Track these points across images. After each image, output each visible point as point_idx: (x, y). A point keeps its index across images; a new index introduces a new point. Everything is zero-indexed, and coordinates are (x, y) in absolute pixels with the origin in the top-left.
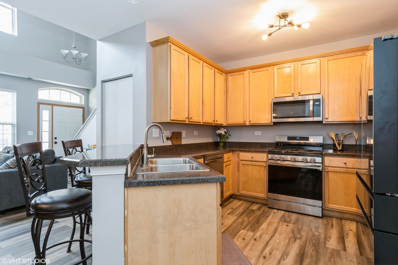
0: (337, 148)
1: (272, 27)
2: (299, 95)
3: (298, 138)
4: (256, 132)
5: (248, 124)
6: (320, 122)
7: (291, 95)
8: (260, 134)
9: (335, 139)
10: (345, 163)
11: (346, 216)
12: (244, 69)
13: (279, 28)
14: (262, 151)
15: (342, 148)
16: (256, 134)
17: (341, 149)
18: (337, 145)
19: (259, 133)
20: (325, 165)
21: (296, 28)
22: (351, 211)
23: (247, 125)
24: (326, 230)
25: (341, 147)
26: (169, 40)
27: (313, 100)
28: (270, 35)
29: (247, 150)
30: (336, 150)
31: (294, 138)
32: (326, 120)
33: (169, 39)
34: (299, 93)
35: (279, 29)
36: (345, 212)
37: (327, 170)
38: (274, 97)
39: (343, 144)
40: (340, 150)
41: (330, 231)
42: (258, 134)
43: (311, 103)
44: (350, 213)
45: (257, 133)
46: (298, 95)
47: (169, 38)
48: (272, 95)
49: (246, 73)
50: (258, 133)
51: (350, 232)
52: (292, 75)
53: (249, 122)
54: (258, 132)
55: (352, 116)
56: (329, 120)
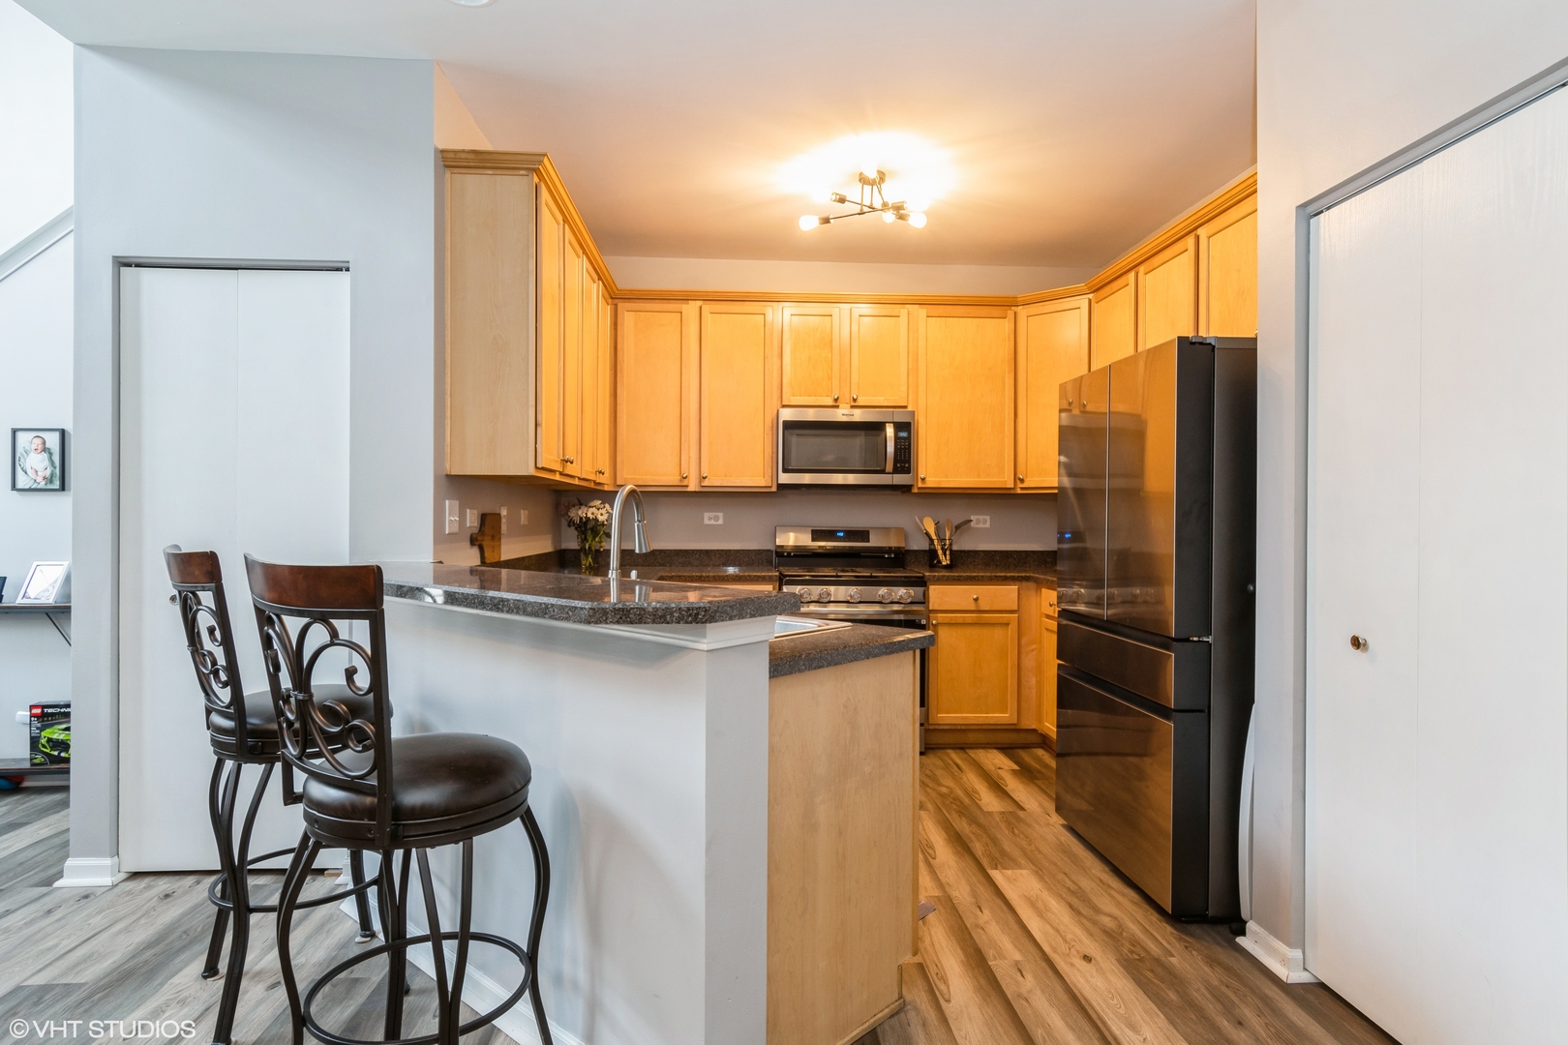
0: (939, 562)
1: (842, 200)
2: (852, 407)
3: (841, 534)
4: (706, 515)
5: (693, 487)
6: (906, 489)
7: (831, 403)
8: (720, 522)
9: (934, 537)
10: (976, 600)
11: (972, 737)
12: (685, 297)
13: (859, 211)
14: (759, 576)
15: (951, 560)
16: (706, 522)
17: (948, 562)
18: (940, 552)
19: (717, 518)
20: (931, 608)
21: (889, 217)
22: (987, 722)
23: (689, 489)
24: (957, 780)
25: (948, 557)
26: (540, 167)
27: (894, 423)
28: (826, 221)
29: (708, 577)
30: (939, 567)
31: (829, 534)
32: (920, 485)
33: (541, 162)
34: (855, 400)
35: (859, 214)
36: (973, 727)
37: (934, 622)
38: (779, 402)
39: (951, 551)
40: (947, 567)
41: (965, 779)
42: (713, 522)
43: (890, 431)
44: (984, 727)
45: (710, 519)
46: (849, 406)
47: (546, 160)
48: (776, 395)
49: (691, 309)
50: (713, 518)
51: (1002, 773)
52: (834, 344)
53: (698, 481)
54: (712, 514)
55: (979, 476)
56: (929, 484)
